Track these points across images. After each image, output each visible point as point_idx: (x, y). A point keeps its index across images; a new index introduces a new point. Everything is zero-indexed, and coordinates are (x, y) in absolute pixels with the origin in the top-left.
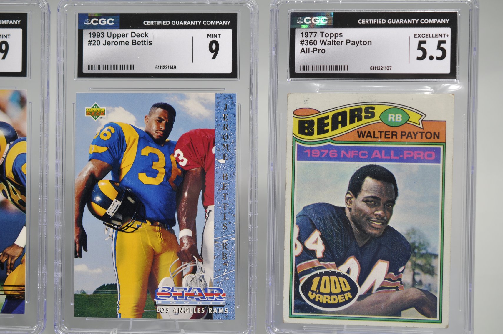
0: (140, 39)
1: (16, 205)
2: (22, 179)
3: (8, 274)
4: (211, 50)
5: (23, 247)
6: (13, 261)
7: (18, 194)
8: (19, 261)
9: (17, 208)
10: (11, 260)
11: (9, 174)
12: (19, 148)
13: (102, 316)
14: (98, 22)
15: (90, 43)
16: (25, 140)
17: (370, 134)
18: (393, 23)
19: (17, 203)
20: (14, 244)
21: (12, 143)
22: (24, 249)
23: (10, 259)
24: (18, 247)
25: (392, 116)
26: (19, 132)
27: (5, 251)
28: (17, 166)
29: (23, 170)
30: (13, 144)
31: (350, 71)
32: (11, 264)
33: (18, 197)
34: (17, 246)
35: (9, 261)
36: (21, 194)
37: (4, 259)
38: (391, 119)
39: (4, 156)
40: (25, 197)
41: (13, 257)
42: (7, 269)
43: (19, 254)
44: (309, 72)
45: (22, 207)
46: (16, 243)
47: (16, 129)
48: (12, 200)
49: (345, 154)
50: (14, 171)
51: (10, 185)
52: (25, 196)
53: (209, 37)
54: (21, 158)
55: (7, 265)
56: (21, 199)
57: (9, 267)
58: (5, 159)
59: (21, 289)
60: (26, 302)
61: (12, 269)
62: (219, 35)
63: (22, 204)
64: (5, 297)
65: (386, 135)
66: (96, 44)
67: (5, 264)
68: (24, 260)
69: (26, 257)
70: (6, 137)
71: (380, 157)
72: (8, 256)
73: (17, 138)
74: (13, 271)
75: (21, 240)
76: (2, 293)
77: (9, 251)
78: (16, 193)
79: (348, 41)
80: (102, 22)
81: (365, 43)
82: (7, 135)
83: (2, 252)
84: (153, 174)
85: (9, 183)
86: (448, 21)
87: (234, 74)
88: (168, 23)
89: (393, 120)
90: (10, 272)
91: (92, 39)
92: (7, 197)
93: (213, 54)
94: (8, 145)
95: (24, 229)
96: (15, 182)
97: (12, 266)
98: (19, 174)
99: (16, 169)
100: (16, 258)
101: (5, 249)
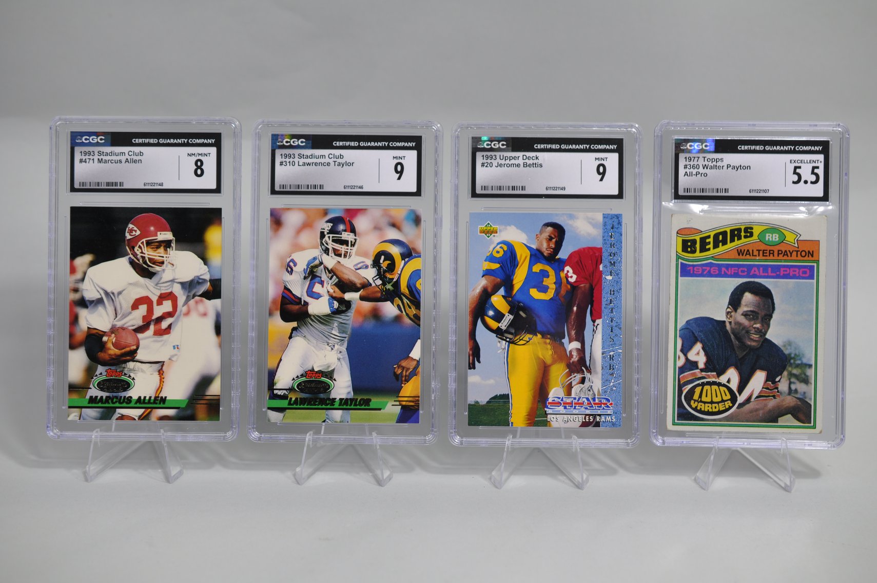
0: (531, 162)
1: (410, 319)
2: (417, 294)
3: (403, 385)
4: (599, 173)
5: (418, 359)
6: (408, 373)
7: (412, 309)
8: (414, 373)
9: (412, 322)
10: (406, 372)
11: (404, 289)
12: (414, 265)
13: (495, 425)
14: (491, 145)
15: (483, 165)
16: (419, 257)
17: (749, 252)
18: (770, 149)
19: (412, 317)
20: (408, 357)
21: (406, 260)
22: (418, 362)
23: (405, 371)
24: (412, 359)
25: (769, 236)
26: (414, 249)
27: (400, 363)
28: (411, 282)
29: (418, 285)
30: (408, 261)
31: (730, 194)
32: (406, 376)
33: (413, 311)
34: (412, 358)
35: (404, 373)
36: (416, 309)
37: (399, 371)
38: (769, 239)
39: (399, 273)
40: (419, 312)
41: (408, 369)
42: (402, 381)
43: (414, 366)
44: (692, 194)
45: (416, 321)
46: (410, 355)
47: (411, 246)
48: (407, 315)
49: (726, 270)
50: (409, 287)
51: (405, 300)
52: (420, 310)
53: (597, 161)
54: (416, 274)
55: (402, 377)
56: (415, 314)
57: (404, 379)
58: (400, 275)
59: (416, 400)
60: (421, 412)
61: (407, 381)
62: (606, 158)
63: (416, 319)
64: (400, 407)
65: (763, 253)
66: (489, 165)
67: (400, 376)
68: (419, 372)
69: (420, 369)
70: (401, 254)
71: (758, 274)
72: (403, 368)
73: (412, 255)
74: (408, 382)
75: (416, 353)
76: (398, 403)
77: (404, 364)
78: (410, 308)
79: (729, 166)
80: (494, 145)
81: (744, 168)
82: (401, 252)
83: (397, 364)
84: (544, 289)
85: (404, 298)
86: (821, 148)
87: (620, 196)
88: (557, 146)
89: (771, 239)
90: (405, 384)
91: (485, 161)
92: (402, 312)
93: (601, 176)
94: (403, 261)
95: (419, 341)
96: (410, 297)
97: (407, 378)
98: (414, 289)
99: (411, 285)
100: (411, 370)
101: (400, 361)
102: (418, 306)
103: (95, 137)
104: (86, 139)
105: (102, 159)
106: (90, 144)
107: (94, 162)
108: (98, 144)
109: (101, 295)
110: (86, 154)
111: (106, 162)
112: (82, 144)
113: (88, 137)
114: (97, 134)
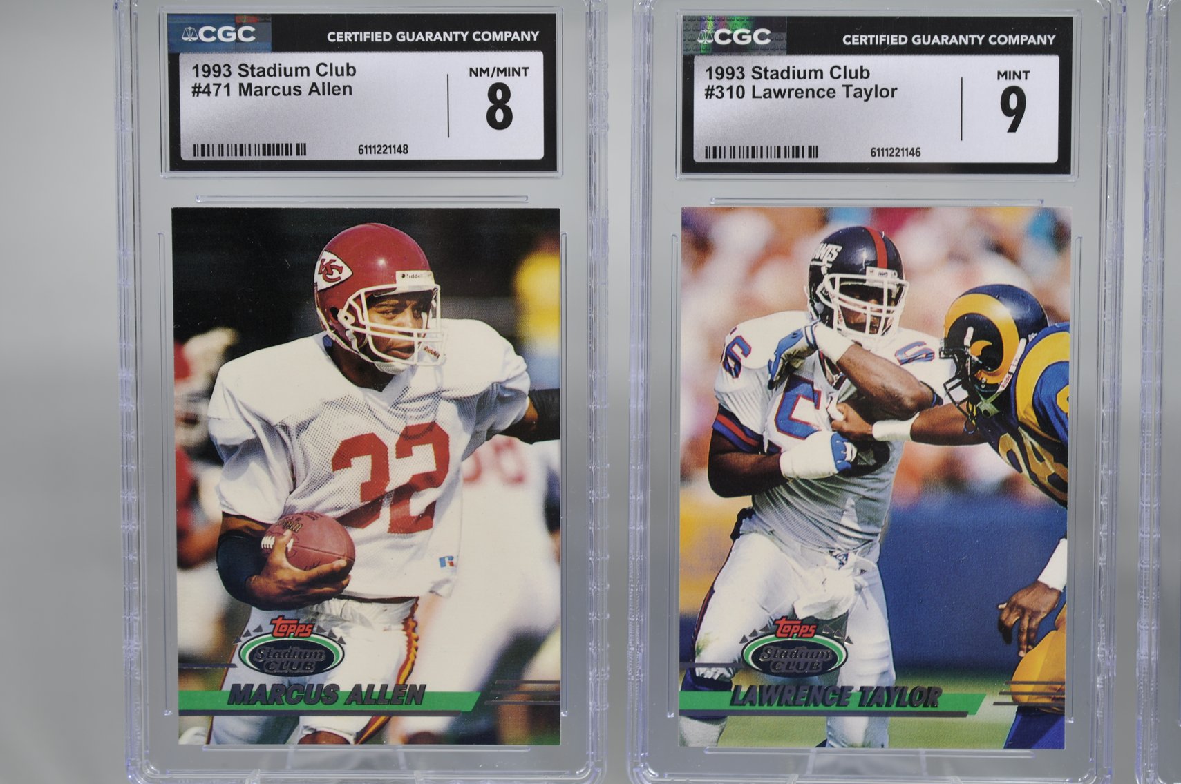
1: (1042, 487)
2: (1057, 425)
3: (1022, 654)
5: (1060, 588)
6: (1034, 624)
7: (1047, 461)
8: (1051, 622)
9: (1045, 495)
10: (1030, 621)
11: (1025, 412)
12: (1050, 349)
16: (1066, 329)
19: (1046, 482)
20: (1036, 583)
21: (1032, 337)
22: (1061, 595)
23: (1026, 619)
24: (1047, 589)
26: (1051, 310)
27: (1014, 599)
28: (1044, 394)
29: (1061, 402)
30: (1036, 341)
32: (1029, 630)
33: (1047, 467)
34: (1046, 586)
35: (1025, 622)
36: (1056, 461)
37: (1013, 619)
39: (1013, 369)
40: (1064, 468)
41: (1035, 614)
42: (1020, 643)
43: (1050, 605)
45: (1056, 492)
46: (1041, 579)
47: (1043, 303)
48: (1033, 476)
50: (1037, 405)
51: (1028, 440)
52: (1066, 466)
54: (1057, 374)
55: (1020, 632)
56: (1054, 474)
57: (1024, 637)
58: (1015, 375)
59: (1057, 692)
60: (1069, 721)
61: (1033, 643)
63: (1057, 487)
64: (1015, 708)
67: (1015, 630)
68: (1062, 620)
69: (1064, 613)
70: (1017, 322)
72: (1023, 610)
73: (1047, 325)
74: (1034, 645)
75: (1055, 574)
76: (1009, 699)
77: (1025, 599)
78: (1041, 460)
82: (1019, 317)
83: (1008, 601)
85: (1024, 434)
90: (1028, 650)
92: (1020, 470)
94: (1024, 341)
95: (1063, 544)
96: (1040, 432)
97: (1032, 635)
98: (1050, 412)
99: (1043, 401)
100: (1043, 615)
101: (1016, 592)
102: (1060, 453)
103: (232, 29)
104: (207, 34)
105: (250, 85)
106: (218, 47)
107: (229, 95)
108: (238, 46)
109: (254, 431)
110: (209, 71)
111: (260, 92)
112: (199, 47)
113: (213, 29)
114: (235, 20)
